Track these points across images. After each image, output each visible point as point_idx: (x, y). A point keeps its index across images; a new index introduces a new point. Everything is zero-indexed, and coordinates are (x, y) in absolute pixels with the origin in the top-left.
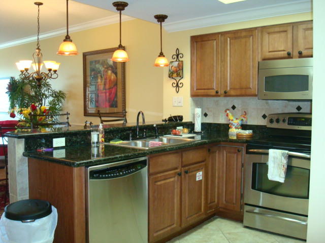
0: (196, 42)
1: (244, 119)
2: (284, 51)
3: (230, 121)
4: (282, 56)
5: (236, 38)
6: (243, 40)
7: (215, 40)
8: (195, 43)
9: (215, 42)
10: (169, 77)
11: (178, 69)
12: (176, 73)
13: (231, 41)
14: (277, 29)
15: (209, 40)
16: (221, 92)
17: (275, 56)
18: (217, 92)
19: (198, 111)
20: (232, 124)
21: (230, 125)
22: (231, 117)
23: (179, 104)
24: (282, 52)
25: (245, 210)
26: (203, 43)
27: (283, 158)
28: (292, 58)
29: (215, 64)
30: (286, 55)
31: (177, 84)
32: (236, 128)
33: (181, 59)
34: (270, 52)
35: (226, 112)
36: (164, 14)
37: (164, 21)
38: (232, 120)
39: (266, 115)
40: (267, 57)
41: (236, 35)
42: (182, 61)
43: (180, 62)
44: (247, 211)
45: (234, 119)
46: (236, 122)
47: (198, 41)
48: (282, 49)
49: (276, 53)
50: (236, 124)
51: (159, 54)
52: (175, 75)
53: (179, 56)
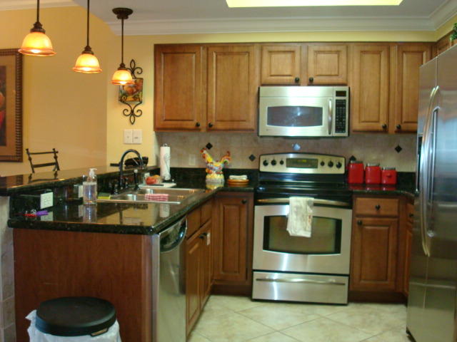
0: (164, 53)
1: (228, 161)
2: (290, 76)
3: (209, 164)
4: (288, 82)
5: (224, 54)
6: (236, 58)
7: (195, 53)
8: (162, 55)
9: (194, 56)
10: (121, 100)
11: (135, 90)
12: (131, 95)
13: (219, 57)
14: (282, 48)
15: (184, 53)
16: (203, 125)
17: (279, 82)
18: (198, 125)
19: (166, 150)
20: (212, 168)
21: (207, 170)
22: (209, 159)
23: (136, 141)
24: (288, 78)
25: (255, 278)
26: (175, 55)
27: (308, 207)
28: (299, 85)
29: (194, 86)
30: (294, 81)
31: (132, 111)
32: (218, 173)
33: (138, 76)
34: (271, 76)
35: (202, 151)
36: (128, 8)
37: (127, 18)
38: (212, 163)
39: (255, 155)
40: (268, 82)
41: (225, 50)
42: (142, 79)
43: (138, 80)
44: (258, 280)
45: (214, 162)
46: (218, 165)
47: (167, 53)
48: (288, 73)
49: (279, 77)
50: (217, 169)
51: (119, 66)
52: (130, 98)
53: (136, 71)
